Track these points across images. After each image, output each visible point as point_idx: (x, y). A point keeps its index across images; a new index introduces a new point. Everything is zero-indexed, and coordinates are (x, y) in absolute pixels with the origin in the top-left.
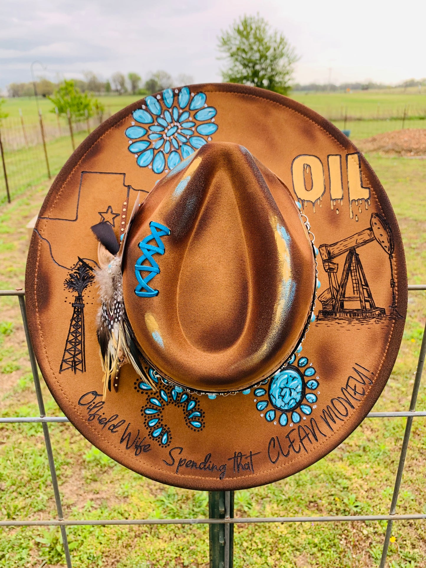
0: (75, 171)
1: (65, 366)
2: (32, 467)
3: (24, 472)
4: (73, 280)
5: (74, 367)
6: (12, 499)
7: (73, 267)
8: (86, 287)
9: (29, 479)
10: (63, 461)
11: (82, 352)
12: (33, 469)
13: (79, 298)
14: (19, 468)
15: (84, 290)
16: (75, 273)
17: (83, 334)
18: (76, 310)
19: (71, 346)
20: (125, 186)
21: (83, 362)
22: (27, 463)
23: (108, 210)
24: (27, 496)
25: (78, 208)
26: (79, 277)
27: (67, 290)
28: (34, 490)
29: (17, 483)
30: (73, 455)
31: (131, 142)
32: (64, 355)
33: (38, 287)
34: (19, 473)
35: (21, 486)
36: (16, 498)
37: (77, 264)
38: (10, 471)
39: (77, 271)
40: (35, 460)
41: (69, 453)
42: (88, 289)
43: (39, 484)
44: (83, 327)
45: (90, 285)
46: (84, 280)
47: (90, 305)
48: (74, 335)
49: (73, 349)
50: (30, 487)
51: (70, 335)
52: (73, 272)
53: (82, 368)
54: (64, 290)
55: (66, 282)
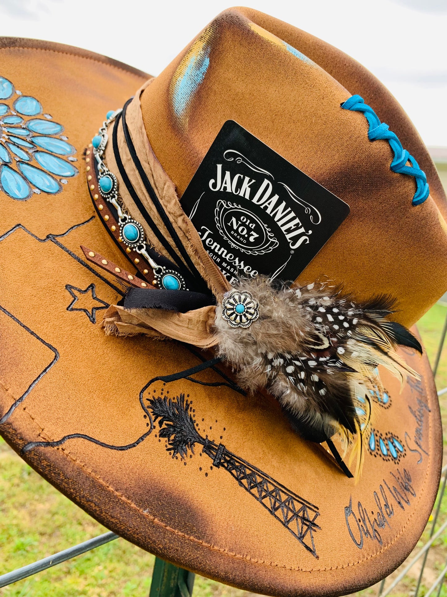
1: (307, 540)
4: (172, 437)
5: (311, 525)
7: (148, 420)
8: (193, 422)
11: (293, 497)
13: (208, 447)
15: (197, 428)
16: (161, 423)
17: (266, 478)
18: (226, 465)
19: (280, 510)
20: (44, 240)
21: (306, 505)
23: (71, 293)
25: (32, 333)
26: (171, 423)
27: (187, 460)
32: (292, 532)
33: (163, 517)
37: (146, 411)
39: (159, 419)
42: (197, 419)
44: (256, 471)
45: (192, 413)
46: (179, 418)
47: (225, 434)
48: (264, 494)
49: (285, 510)
51: (263, 501)
52: (158, 429)
53: (314, 511)
54: (185, 464)
55: (172, 452)
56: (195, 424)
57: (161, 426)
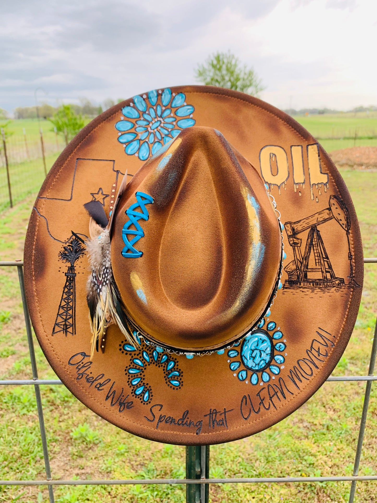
0: (71, 158)
1: (57, 329)
2: (23, 444)
3: (15, 448)
4: (66, 252)
5: (65, 330)
6: (4, 474)
7: (67, 240)
8: (78, 258)
9: (20, 455)
10: (51, 439)
11: (73, 317)
12: (24, 446)
13: (72, 268)
14: (11, 444)
15: (76, 261)
16: (69, 246)
17: (74, 301)
18: (68, 279)
19: (63, 311)
20: (115, 171)
21: (73, 325)
22: (19, 440)
23: (99, 191)
24: (18, 471)
25: (72, 190)
26: (72, 250)
27: (61, 261)
28: (24, 465)
29: (9, 459)
30: (61, 433)
31: (120, 134)
32: (57, 319)
33: (36, 258)
34: (11, 449)
35: (12, 462)
36: (8, 473)
37: (70, 238)
38: (3, 448)
39: (70, 244)
40: (26, 437)
41: (58, 431)
42: (80, 260)
43: (29, 459)
44: (74, 294)
45: (81, 257)
46: (76, 252)
47: (81, 274)
48: (66, 301)
49: (65, 314)
50: (21, 463)
51: (63, 301)
52: (66, 245)
53: (73, 331)
54: (59, 261)
55: (60, 254)
56: (77, 260)
57: (68, 246)
